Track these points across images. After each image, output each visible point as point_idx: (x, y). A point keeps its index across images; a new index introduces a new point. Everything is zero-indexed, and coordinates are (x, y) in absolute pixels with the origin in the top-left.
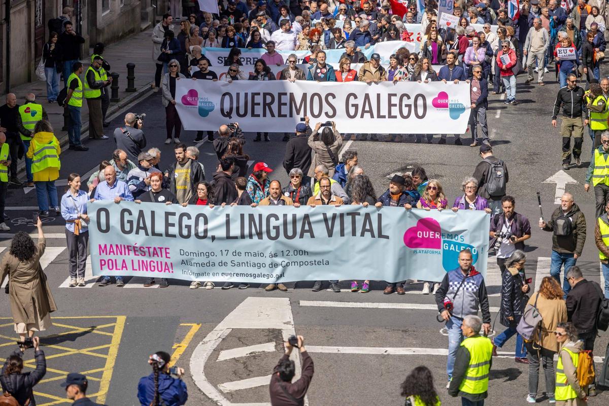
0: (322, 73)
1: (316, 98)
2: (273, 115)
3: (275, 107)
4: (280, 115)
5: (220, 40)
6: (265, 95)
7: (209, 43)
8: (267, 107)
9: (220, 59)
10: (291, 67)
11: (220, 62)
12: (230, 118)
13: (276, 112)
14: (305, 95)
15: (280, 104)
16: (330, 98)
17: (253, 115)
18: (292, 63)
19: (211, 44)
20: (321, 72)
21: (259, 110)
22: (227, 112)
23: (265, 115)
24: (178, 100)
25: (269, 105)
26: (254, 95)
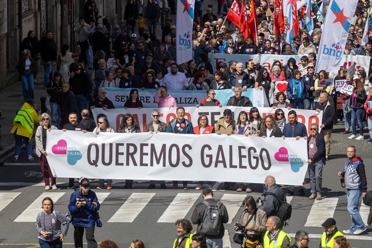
0: (181, 128)
1: (174, 149)
2: (135, 164)
3: (137, 157)
4: (142, 164)
5: (118, 81)
6: (128, 145)
7: (108, 83)
8: (130, 156)
9: (117, 97)
10: (155, 121)
11: (118, 100)
12: (96, 166)
13: (138, 162)
14: (164, 146)
15: (142, 154)
16: (187, 149)
17: (117, 164)
18: (156, 117)
19: (109, 84)
20: (180, 126)
21: (122, 159)
22: (93, 161)
23: (128, 164)
24: (49, 150)
25: (132, 155)
26: (118, 145)
